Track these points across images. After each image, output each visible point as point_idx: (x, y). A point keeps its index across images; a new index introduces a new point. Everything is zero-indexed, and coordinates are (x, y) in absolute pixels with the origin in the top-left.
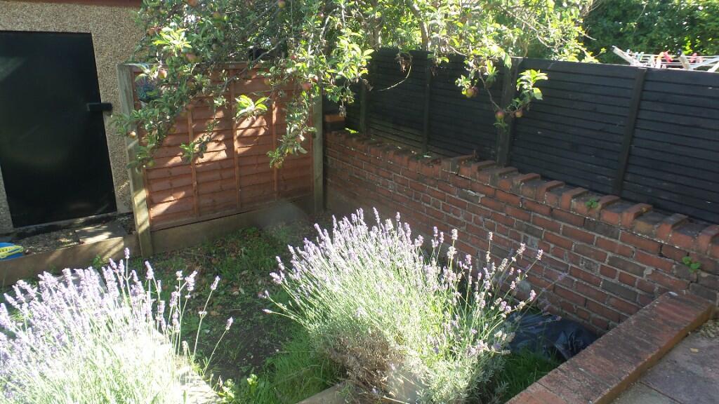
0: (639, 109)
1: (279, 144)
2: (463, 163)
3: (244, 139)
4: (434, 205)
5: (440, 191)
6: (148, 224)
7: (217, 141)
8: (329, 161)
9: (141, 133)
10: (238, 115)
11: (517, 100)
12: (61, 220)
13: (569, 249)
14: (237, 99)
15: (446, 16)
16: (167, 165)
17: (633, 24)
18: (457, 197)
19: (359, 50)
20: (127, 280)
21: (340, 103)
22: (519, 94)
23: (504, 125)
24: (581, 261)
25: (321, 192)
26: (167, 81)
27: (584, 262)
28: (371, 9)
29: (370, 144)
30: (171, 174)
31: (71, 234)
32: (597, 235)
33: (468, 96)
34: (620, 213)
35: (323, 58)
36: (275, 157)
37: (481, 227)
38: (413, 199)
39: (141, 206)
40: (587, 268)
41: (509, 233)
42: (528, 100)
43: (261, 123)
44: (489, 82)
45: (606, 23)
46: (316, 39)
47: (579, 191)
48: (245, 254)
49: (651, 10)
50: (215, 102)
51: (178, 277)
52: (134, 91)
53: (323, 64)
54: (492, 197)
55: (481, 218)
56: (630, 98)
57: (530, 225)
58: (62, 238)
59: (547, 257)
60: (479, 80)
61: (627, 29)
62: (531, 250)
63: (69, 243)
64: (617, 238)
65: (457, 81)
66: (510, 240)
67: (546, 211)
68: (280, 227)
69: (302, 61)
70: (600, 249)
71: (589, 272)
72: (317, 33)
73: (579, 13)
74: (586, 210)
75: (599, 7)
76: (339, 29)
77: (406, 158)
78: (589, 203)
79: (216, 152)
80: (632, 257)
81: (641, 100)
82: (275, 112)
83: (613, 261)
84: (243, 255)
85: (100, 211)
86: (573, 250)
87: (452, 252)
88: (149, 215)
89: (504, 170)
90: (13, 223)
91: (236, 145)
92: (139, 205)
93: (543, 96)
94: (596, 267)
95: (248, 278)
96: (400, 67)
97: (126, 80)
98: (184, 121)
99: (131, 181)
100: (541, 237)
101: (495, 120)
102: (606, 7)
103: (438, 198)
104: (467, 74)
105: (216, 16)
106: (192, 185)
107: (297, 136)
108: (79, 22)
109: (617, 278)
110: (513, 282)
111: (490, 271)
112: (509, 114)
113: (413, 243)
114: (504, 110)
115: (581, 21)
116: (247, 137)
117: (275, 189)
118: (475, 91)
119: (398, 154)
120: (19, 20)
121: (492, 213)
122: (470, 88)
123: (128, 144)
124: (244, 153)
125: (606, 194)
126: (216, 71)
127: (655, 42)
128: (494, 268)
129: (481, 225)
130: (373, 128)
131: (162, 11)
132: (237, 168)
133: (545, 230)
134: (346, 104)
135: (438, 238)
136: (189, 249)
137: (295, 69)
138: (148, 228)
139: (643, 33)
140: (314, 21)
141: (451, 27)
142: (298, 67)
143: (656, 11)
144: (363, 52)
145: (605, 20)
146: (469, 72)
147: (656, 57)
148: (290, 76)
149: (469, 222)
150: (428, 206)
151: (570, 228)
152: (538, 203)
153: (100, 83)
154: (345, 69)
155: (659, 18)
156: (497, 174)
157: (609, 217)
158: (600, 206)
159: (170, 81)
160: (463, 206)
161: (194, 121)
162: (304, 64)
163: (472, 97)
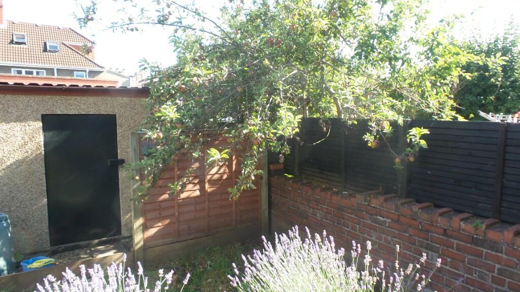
0: (505, 152)
1: (236, 183)
2: (372, 196)
3: (213, 182)
4: (352, 229)
5: (356, 217)
6: (142, 243)
7: (193, 183)
8: (273, 197)
9: (142, 178)
10: (208, 162)
11: (409, 149)
12: (82, 241)
13: (464, 262)
14: (208, 151)
15: (353, 93)
16: (158, 200)
17: (492, 98)
18: (369, 222)
19: (292, 116)
20: (123, 277)
21: (280, 153)
22: (411, 145)
23: (401, 167)
24: (474, 272)
25: (267, 220)
26: (162, 142)
27: (477, 273)
28: (301, 91)
29: (302, 184)
30: (160, 207)
31: (88, 251)
32: (485, 250)
33: (372, 147)
34: (502, 232)
35: (268, 123)
36: (234, 193)
37: (390, 245)
38: (336, 224)
39: (138, 230)
40: (480, 278)
41: (413, 250)
42: (417, 149)
43: (225, 170)
44: (388, 137)
45: (471, 98)
46: (263, 111)
47: (465, 215)
48: (210, 266)
49: (504, 88)
50: (194, 154)
51: (160, 274)
52: (140, 150)
53: (268, 127)
54: (397, 221)
55: (389, 238)
56: (497, 145)
57: (429, 242)
58: (82, 255)
59: (446, 269)
60: (380, 136)
61: (488, 101)
62: (431, 263)
63: (86, 258)
64: (501, 252)
65: (364, 137)
66: (414, 255)
67: (441, 231)
68: (237, 246)
69: (254, 125)
70: (489, 262)
71: (482, 281)
72: (264, 107)
73: (449, 90)
74: (473, 230)
75: (465, 87)
76: (279, 103)
77: (329, 193)
78: (475, 224)
79: (192, 191)
80: (516, 268)
81: (506, 145)
82: (234, 163)
83: (500, 272)
84: (209, 267)
85: (110, 234)
86: (466, 262)
87: (368, 259)
88: (143, 237)
89: (404, 200)
90: (51, 243)
91: (207, 186)
92: (137, 229)
93: (428, 145)
94: (487, 277)
95: (212, 285)
96: (322, 129)
97: (135, 142)
98: (172, 169)
99: (132, 213)
100: (439, 253)
101: (394, 164)
102: (470, 87)
103: (354, 223)
104: (371, 132)
105: (197, 99)
106: (175, 214)
107: (249, 176)
108: (109, 107)
109: (506, 286)
110: (419, 285)
111: (400, 275)
112: (404, 159)
113: (337, 253)
114: (400, 157)
115: (452, 96)
116: (214, 180)
117: (234, 218)
118: (378, 143)
119: (323, 191)
120: (72, 108)
121: (398, 234)
122: (374, 141)
123: (133, 186)
124: (213, 191)
125: (488, 218)
126: (195, 135)
127: (511, 109)
128: (402, 273)
129: (390, 243)
130: (305, 173)
131: (162, 98)
132: (207, 203)
133: (442, 247)
134: (284, 154)
135: (356, 250)
136: (170, 263)
137: (248, 131)
138: (142, 246)
139: (501, 103)
140: (262, 99)
141: (357, 100)
142: (250, 129)
143: (508, 88)
144: (295, 117)
145: (470, 96)
146: (372, 131)
147: (512, 117)
148: (245, 135)
149: (380, 242)
150: (347, 229)
151: (461, 245)
152: (433, 225)
153: (119, 146)
154: (283, 130)
155: (511, 93)
156: (399, 204)
157: (493, 235)
158: (484, 226)
159: (164, 142)
160: (374, 229)
161: (179, 169)
162: (255, 127)
163: (376, 148)
